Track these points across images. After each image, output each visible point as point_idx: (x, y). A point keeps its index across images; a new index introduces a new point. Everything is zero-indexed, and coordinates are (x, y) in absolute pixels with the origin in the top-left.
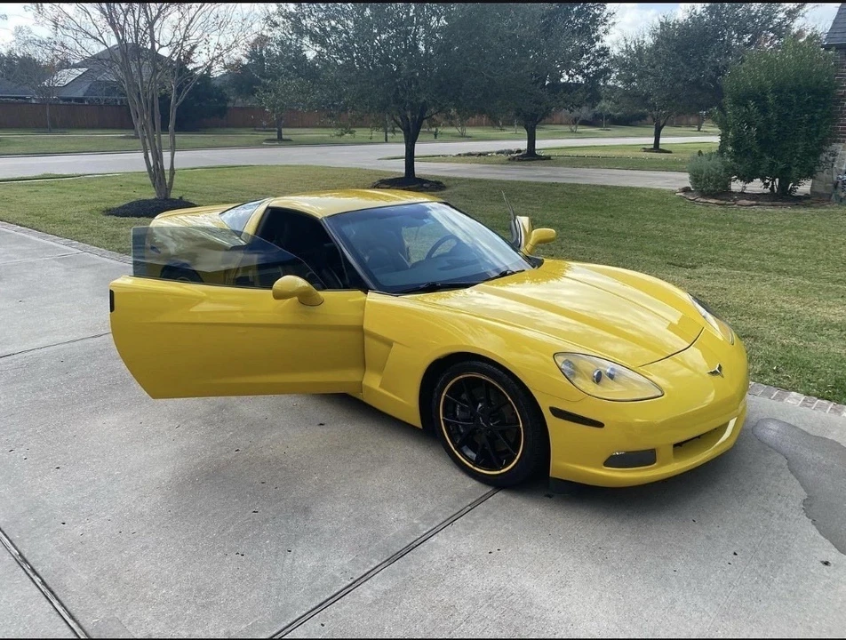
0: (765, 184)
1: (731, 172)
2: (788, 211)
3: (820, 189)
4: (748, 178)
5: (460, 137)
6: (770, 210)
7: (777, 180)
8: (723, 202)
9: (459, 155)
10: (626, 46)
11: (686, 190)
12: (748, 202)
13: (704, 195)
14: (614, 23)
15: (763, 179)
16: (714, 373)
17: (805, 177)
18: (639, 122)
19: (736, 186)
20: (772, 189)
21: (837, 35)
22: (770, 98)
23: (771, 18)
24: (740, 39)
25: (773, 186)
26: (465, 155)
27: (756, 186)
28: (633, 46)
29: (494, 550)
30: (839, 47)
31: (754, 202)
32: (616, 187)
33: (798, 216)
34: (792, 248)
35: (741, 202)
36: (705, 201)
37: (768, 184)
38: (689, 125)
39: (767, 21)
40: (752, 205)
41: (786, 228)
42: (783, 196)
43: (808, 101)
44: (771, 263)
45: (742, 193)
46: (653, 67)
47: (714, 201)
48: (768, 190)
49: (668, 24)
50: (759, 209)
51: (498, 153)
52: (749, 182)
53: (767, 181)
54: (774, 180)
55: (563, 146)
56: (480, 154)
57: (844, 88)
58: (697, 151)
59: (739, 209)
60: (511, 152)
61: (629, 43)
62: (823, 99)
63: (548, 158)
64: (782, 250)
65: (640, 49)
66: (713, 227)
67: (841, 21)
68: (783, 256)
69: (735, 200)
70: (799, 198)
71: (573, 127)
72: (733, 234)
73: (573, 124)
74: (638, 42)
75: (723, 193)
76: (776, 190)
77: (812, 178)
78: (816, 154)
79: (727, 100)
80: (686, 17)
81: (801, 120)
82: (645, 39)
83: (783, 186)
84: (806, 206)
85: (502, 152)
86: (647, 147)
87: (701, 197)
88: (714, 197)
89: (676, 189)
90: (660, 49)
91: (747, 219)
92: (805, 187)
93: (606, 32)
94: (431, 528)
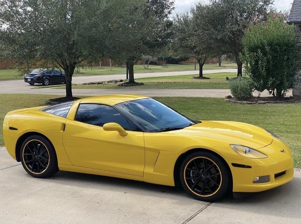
0: (269, 92)
1: (252, 86)
2: (283, 105)
3: (297, 93)
4: (261, 89)
5: (77, 73)
6: (275, 105)
7: (275, 89)
8: (250, 102)
9: (85, 84)
10: (178, 19)
11: (229, 97)
12: (263, 102)
13: (239, 99)
14: (174, 8)
15: (268, 90)
16: (282, 151)
17: (289, 88)
18: (184, 62)
19: (255, 94)
20: (273, 94)
21: (293, 17)
22: (267, 48)
23: (256, 5)
24: (241, 16)
25: (274, 93)
26: (89, 84)
27: (265, 93)
28: (182, 19)
29: (222, 215)
30: (295, 23)
31: (266, 102)
32: (191, 98)
33: (289, 107)
34: (291, 121)
35: (259, 102)
36: (241, 102)
37: (271, 92)
38: (214, 63)
39: (254, 7)
40: (265, 103)
41: (285, 113)
42: (279, 98)
43: (285, 50)
44: (283, 128)
45: (259, 97)
46: (196, 31)
47: (245, 102)
48: (271, 95)
49: (201, 7)
50: (269, 105)
51: (109, 82)
52: (262, 92)
53: (270, 91)
54: (274, 90)
55: (146, 77)
56: (99, 83)
57: (300, 43)
58: (225, 77)
59: (259, 105)
60: (116, 82)
61: (179, 17)
62: (292, 48)
63: (142, 84)
64: (286, 123)
65: (186, 21)
66: (250, 114)
67: (295, 10)
68: (287, 125)
69: (256, 101)
70: (287, 98)
71: (146, 66)
72: (260, 117)
73: (146, 64)
74: (185, 17)
75: (249, 98)
76: (276, 95)
77: (292, 88)
78: (293, 75)
79: (246, 50)
80: (211, 4)
81: (283, 59)
82: (189, 15)
83: (279, 93)
84: (292, 102)
85: (111, 82)
86: (195, 76)
87: (238, 100)
88: (245, 100)
89: (224, 97)
90: (198, 21)
91: (265, 109)
92: (289, 93)
93: (169, 13)
94: (195, 213)
